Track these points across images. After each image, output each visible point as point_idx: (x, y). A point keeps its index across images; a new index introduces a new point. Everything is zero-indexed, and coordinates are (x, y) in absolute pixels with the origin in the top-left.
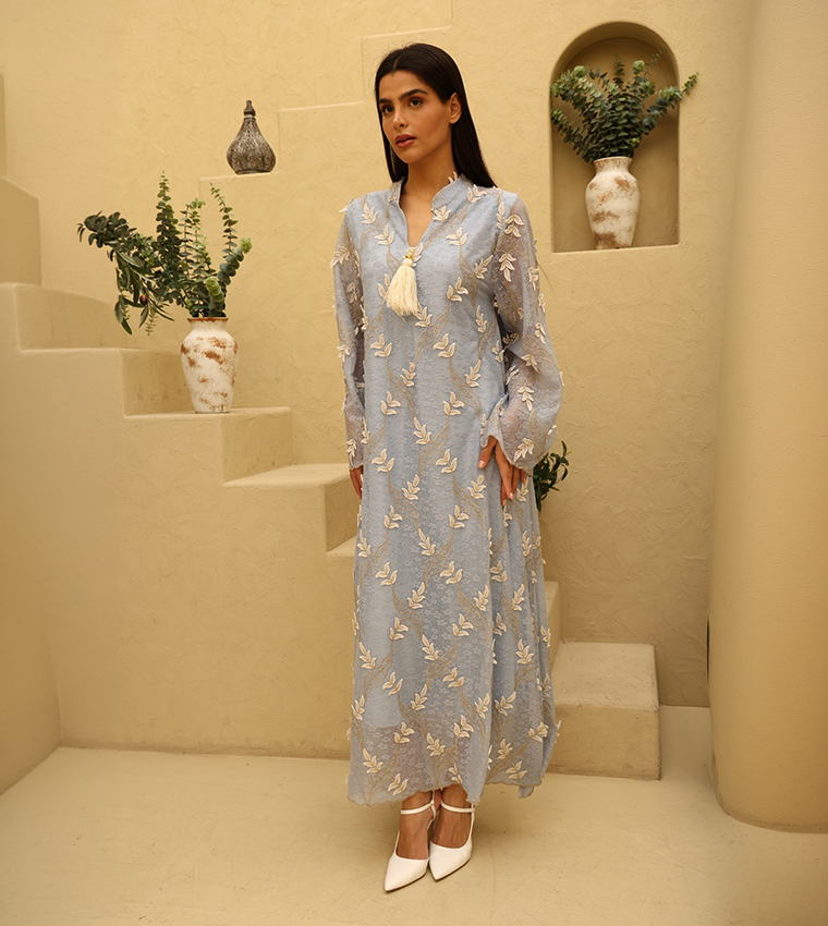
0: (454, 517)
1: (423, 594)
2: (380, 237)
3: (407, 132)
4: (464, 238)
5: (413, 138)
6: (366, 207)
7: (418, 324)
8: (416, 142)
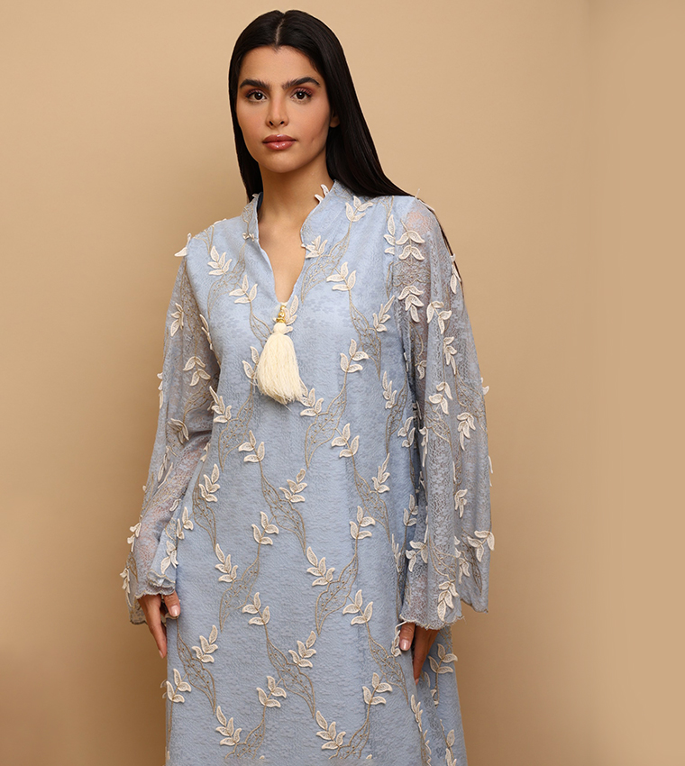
0: (371, 688)
2: (236, 292)
4: (352, 278)
6: (214, 252)
7: (303, 413)
8: (296, 145)
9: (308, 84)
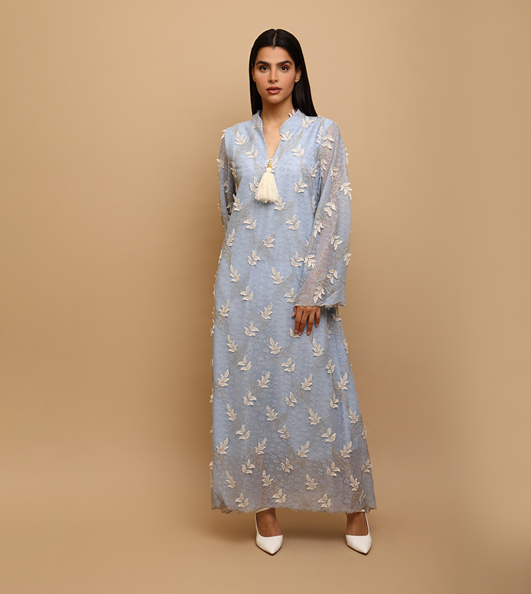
1: (269, 379)
2: (248, 153)
3: (276, 85)
5: (279, 89)
6: (238, 134)
7: (276, 208)
8: (281, 91)
9: (287, 64)
